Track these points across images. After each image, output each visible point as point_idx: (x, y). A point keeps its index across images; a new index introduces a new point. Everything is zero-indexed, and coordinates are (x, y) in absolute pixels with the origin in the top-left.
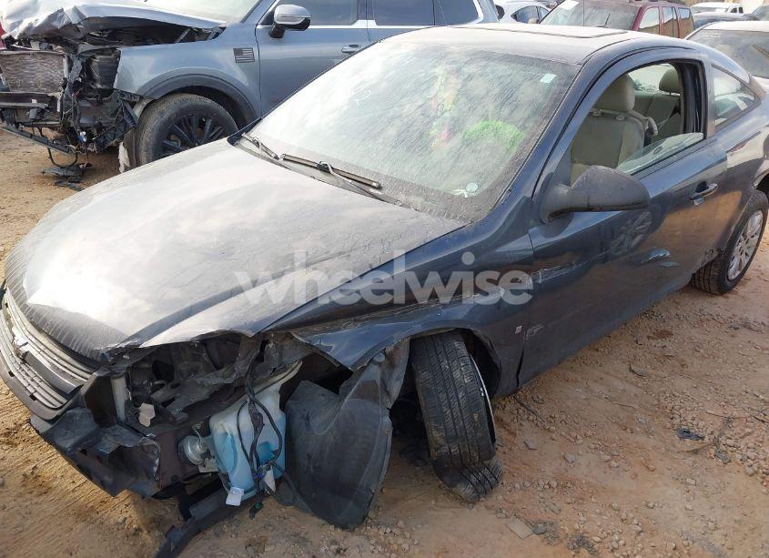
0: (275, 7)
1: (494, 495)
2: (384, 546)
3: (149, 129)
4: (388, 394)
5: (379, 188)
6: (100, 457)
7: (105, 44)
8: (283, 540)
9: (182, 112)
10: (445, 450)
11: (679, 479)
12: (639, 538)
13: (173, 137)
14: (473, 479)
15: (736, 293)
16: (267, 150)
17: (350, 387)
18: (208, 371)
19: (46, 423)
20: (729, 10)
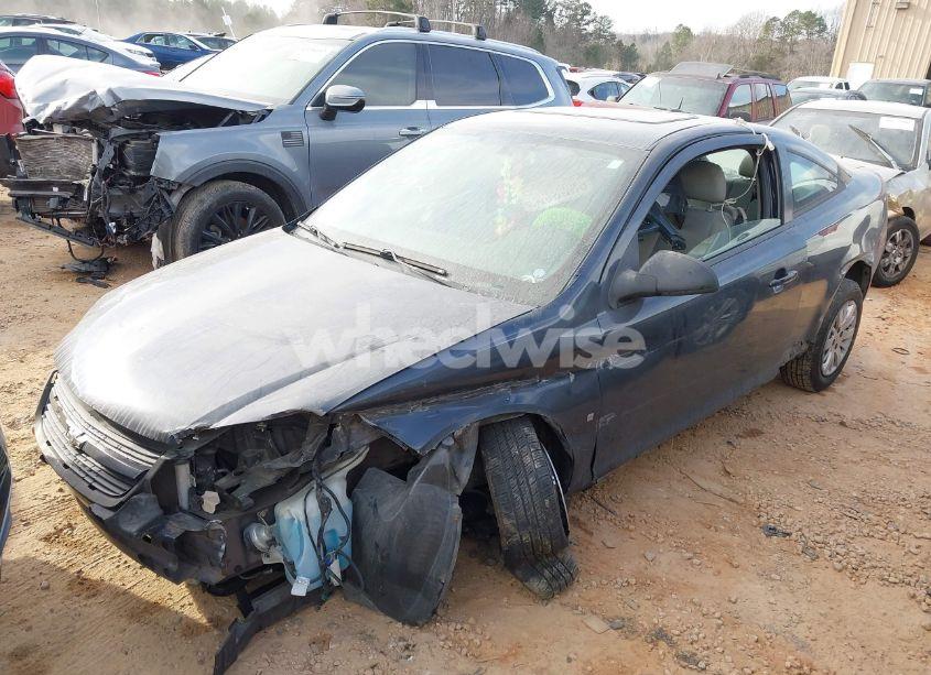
0: (326, 88)
1: (570, 593)
2: (454, 641)
3: (187, 219)
4: (458, 480)
5: (445, 275)
6: (165, 544)
7: (141, 129)
8: (349, 637)
9: (224, 199)
10: (516, 538)
11: (764, 575)
12: (720, 631)
13: (212, 227)
14: (547, 573)
15: (833, 390)
16: (326, 239)
17: (419, 471)
18: (273, 456)
19: (108, 511)
20: (835, 85)
